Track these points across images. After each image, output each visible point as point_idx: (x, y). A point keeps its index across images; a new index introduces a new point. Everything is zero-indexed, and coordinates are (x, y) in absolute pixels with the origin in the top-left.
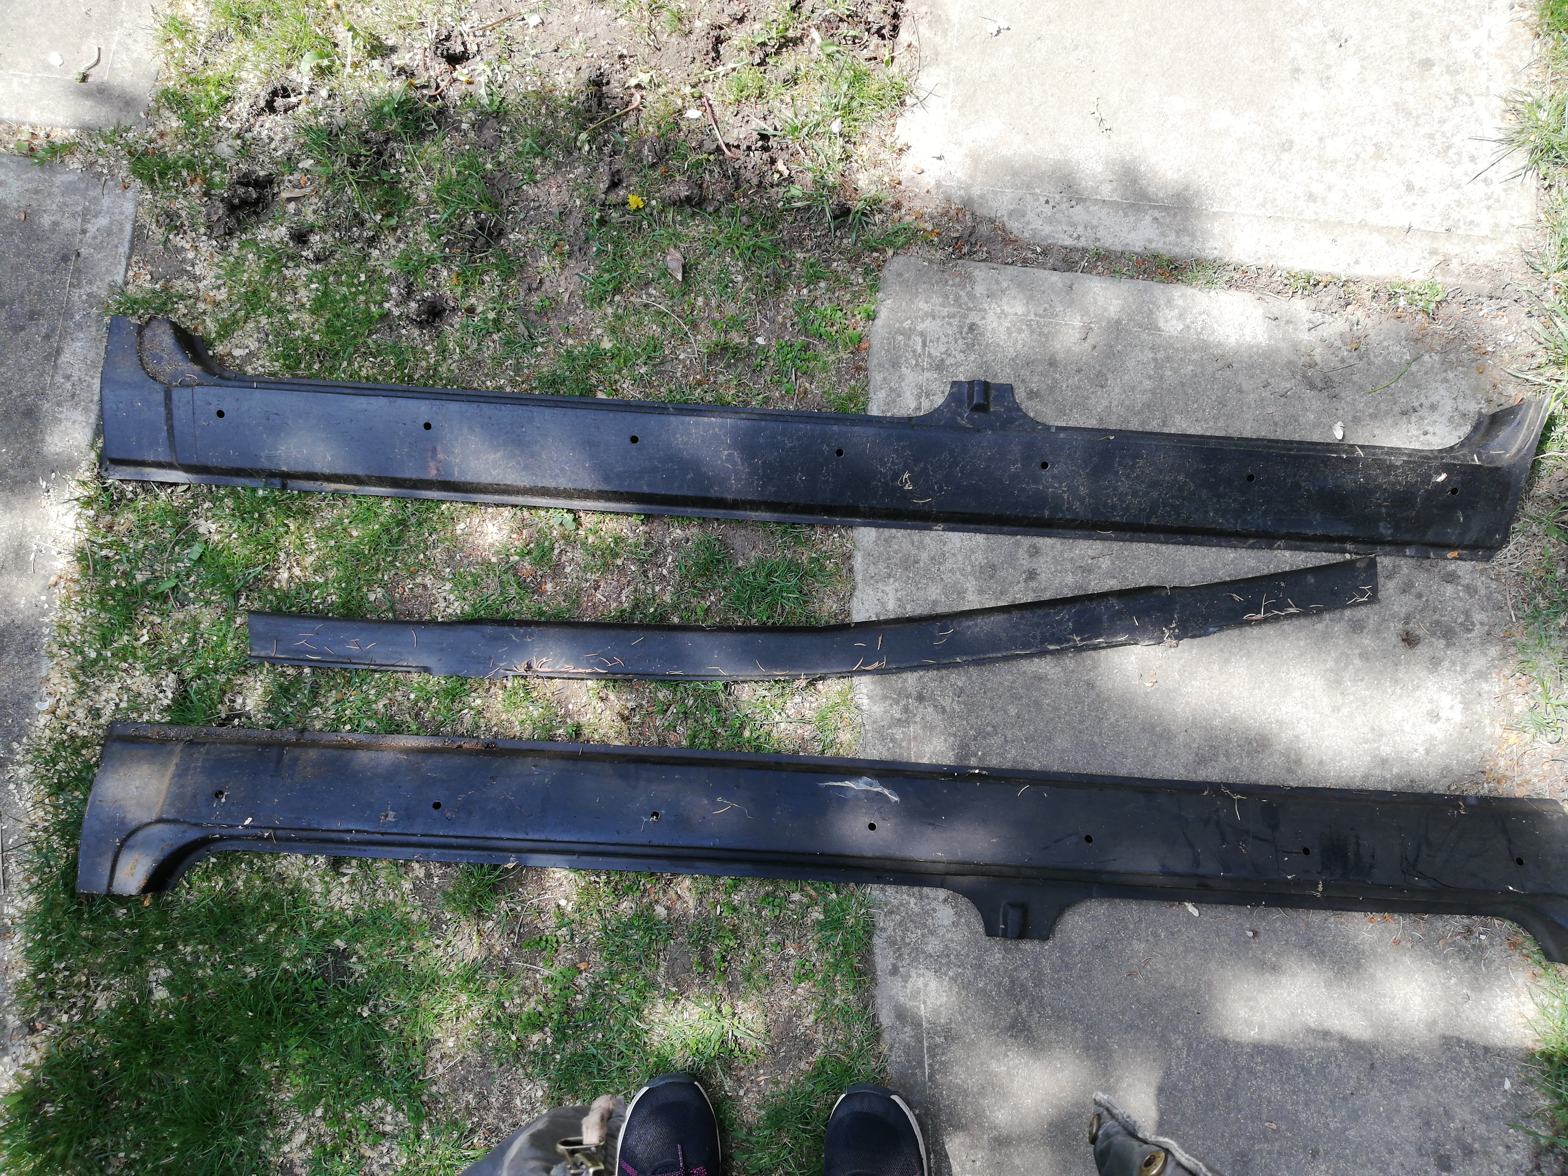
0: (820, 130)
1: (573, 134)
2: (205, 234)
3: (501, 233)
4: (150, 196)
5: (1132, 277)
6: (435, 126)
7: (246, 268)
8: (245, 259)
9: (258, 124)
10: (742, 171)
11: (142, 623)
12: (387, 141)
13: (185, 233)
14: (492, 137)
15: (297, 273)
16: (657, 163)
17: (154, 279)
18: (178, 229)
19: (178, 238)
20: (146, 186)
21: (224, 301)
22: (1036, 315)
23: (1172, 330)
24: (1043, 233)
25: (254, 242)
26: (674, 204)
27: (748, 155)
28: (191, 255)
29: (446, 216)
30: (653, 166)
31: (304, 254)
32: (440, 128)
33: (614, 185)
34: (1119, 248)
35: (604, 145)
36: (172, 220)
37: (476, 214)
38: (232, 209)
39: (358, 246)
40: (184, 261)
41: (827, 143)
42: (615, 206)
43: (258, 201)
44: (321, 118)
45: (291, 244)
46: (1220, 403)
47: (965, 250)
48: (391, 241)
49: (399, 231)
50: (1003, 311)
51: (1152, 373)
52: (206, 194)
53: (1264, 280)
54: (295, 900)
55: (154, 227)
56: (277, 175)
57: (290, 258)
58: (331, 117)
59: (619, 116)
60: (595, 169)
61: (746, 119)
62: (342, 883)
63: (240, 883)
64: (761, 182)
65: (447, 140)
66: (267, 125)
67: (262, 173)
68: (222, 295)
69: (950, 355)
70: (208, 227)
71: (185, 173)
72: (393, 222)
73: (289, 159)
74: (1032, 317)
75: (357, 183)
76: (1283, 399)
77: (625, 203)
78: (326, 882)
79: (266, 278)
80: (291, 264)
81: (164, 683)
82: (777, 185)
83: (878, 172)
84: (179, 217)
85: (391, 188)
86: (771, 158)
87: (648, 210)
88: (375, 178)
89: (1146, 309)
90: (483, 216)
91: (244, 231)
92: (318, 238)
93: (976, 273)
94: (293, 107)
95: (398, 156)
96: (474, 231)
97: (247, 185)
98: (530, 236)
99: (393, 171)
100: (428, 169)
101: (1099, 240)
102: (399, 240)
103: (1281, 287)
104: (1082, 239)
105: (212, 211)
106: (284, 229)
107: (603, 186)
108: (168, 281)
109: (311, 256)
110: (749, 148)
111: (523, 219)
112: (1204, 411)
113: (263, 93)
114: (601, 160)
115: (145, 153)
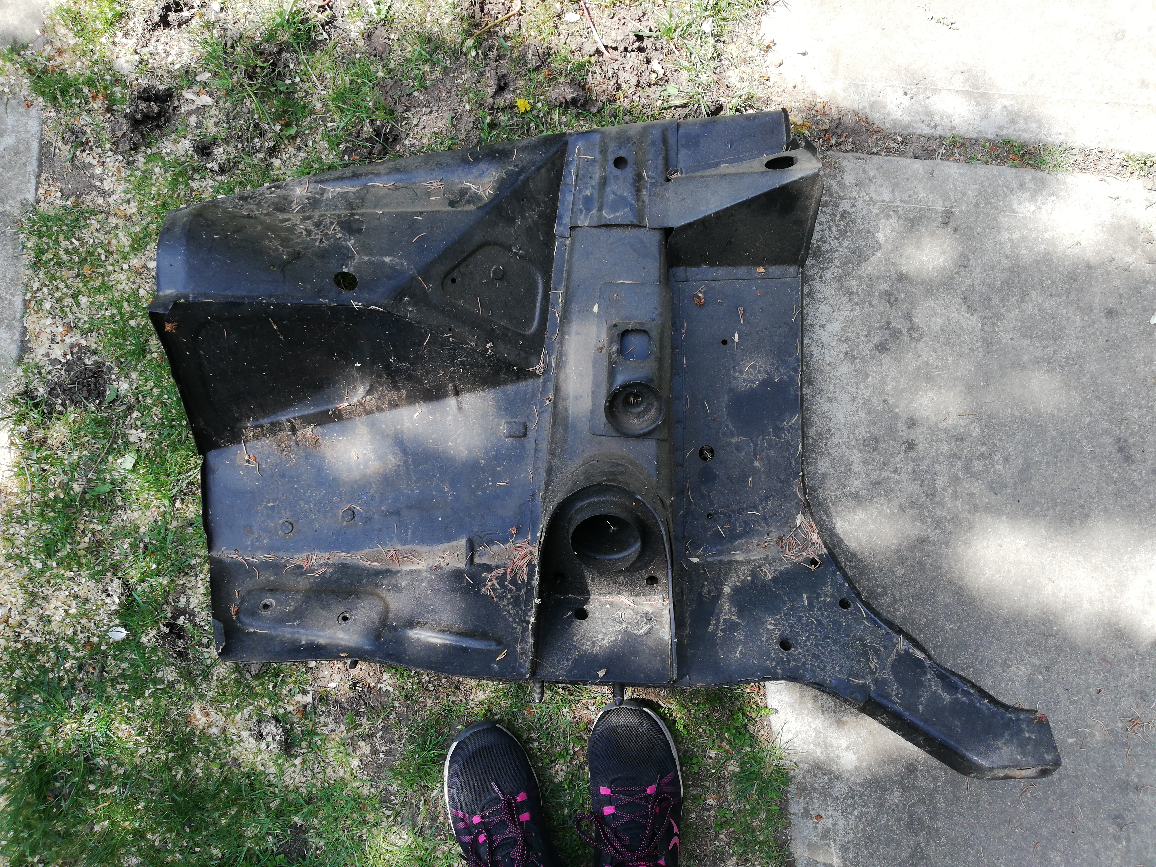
0: (692, 30)
1: (459, 40)
2: (111, 150)
3: (396, 139)
4: (53, 114)
5: (986, 163)
6: (325, 35)
7: (153, 181)
8: (152, 173)
9: (154, 39)
10: (621, 72)
11: (83, 531)
12: (280, 52)
13: (91, 148)
14: (381, 45)
15: (204, 185)
16: (540, 66)
17: (64, 196)
18: (84, 145)
19: (85, 154)
20: (49, 104)
21: (134, 215)
22: (901, 201)
23: (1025, 211)
24: (903, 123)
25: (159, 155)
26: (560, 106)
27: (625, 57)
28: (98, 170)
29: (343, 124)
30: (537, 69)
31: (209, 166)
32: (330, 38)
33: (501, 89)
34: (975, 136)
35: (490, 50)
36: (77, 137)
37: (372, 122)
38: (135, 124)
39: (261, 156)
40: (92, 176)
41: (699, 43)
42: (503, 109)
43: (159, 115)
44: (215, 31)
45: (196, 157)
46: (1071, 278)
47: (833, 141)
48: (292, 150)
49: (298, 141)
50: (871, 199)
51: (1009, 252)
52: (109, 110)
53: (1104, 163)
54: (252, 784)
55: (60, 144)
56: (177, 89)
57: (196, 170)
58: (225, 30)
59: (502, 22)
60: (481, 74)
61: (622, 21)
62: (294, 765)
63: (198, 771)
64: (639, 82)
65: (338, 49)
66: (163, 40)
67: (161, 88)
68: (133, 209)
69: (825, 242)
70: (114, 143)
71: (86, 90)
72: (292, 131)
73: (187, 72)
74: (898, 203)
75: (255, 94)
76: (1126, 273)
77: (512, 106)
78: (279, 764)
79: (174, 191)
80: (197, 176)
81: (110, 588)
82: (654, 85)
83: (747, 69)
84: (84, 133)
85: (288, 98)
86: (647, 58)
87: (534, 112)
88: (273, 89)
89: (1001, 192)
90: (378, 123)
91: (149, 145)
92: (221, 150)
93: (845, 163)
94: (187, 21)
95: (291, 66)
96: (371, 138)
97: (147, 99)
98: (424, 141)
99: (288, 81)
100: (321, 78)
101: (955, 128)
102: (299, 149)
103: (1120, 168)
104: (939, 128)
105: (117, 127)
106: (187, 142)
107: (491, 90)
108: (79, 197)
109: (216, 168)
110: (626, 49)
111: (417, 125)
112: (1057, 286)
113: (156, 8)
114: (487, 65)
115: (45, 71)
